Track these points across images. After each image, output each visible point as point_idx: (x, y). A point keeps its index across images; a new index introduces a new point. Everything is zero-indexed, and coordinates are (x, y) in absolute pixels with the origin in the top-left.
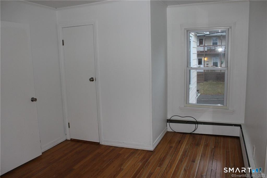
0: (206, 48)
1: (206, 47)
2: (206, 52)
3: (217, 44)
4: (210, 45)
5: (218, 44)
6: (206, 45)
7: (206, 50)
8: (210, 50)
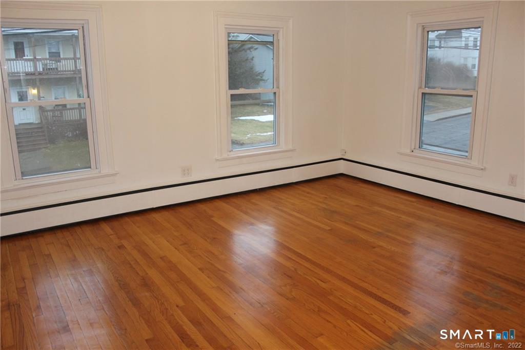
0: (41, 65)
1: (40, 63)
2: (40, 74)
3: (59, 56)
4: (45, 57)
5: (62, 56)
6: (37, 57)
7: (41, 70)
8: (47, 70)
